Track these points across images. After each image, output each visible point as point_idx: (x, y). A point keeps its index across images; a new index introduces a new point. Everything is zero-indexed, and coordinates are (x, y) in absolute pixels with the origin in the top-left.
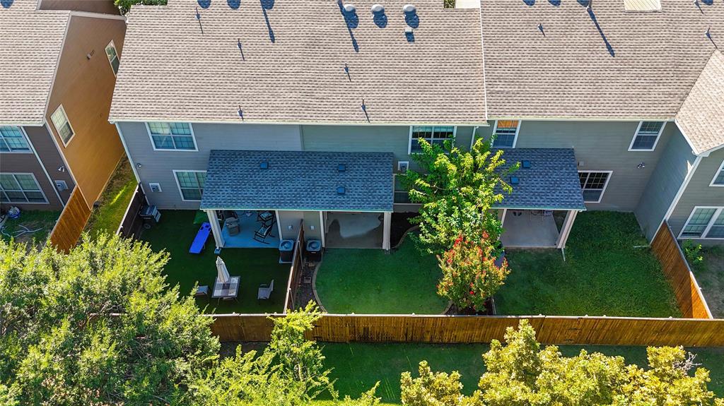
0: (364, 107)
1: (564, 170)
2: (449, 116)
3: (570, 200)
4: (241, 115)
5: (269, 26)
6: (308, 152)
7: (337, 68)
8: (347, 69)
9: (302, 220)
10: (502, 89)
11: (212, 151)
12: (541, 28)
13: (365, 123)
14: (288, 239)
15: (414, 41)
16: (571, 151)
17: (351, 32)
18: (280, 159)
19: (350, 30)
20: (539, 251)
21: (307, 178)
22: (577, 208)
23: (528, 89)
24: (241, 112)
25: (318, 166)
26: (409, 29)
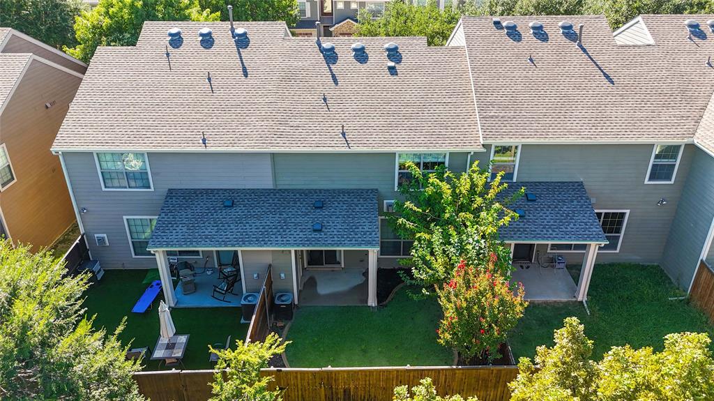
0: (343, 134)
1: (575, 203)
2: (440, 142)
3: (587, 232)
4: (204, 143)
5: (242, 63)
6: (280, 190)
8: (325, 99)
9: (270, 265)
10: (496, 114)
11: (169, 190)
12: (531, 60)
13: (345, 150)
14: (253, 292)
15: (397, 74)
16: (581, 184)
17: (330, 68)
19: (329, 66)
20: (556, 305)
21: (278, 215)
22: (597, 240)
23: (525, 114)
24: (204, 140)
25: (291, 202)
26: (392, 64)
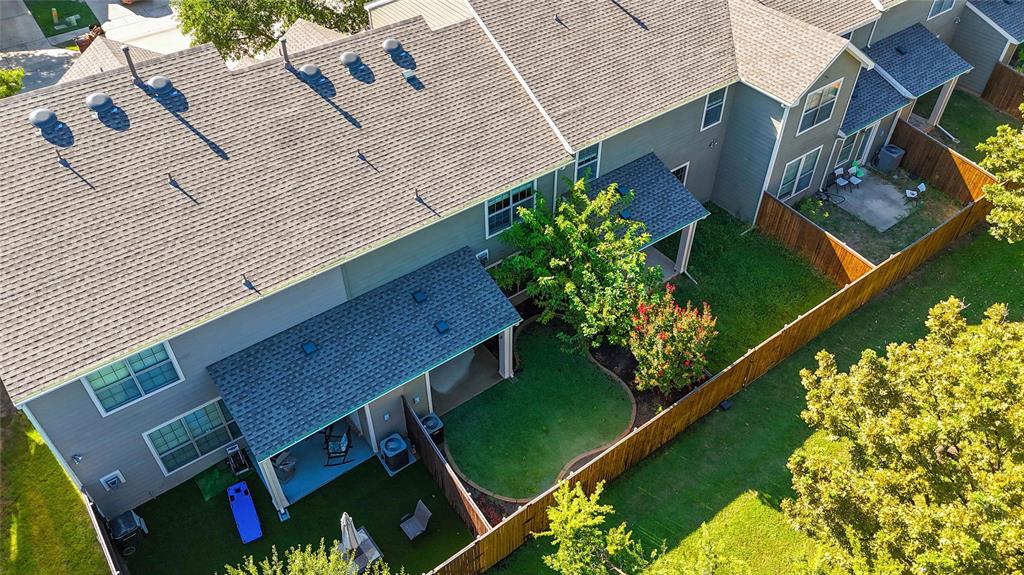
0: (419, 199)
1: (661, 181)
2: (528, 168)
3: (689, 211)
4: (252, 288)
5: (202, 137)
6: (357, 298)
7: (348, 160)
8: (362, 157)
9: (403, 397)
10: (566, 110)
11: (209, 368)
12: (558, 20)
13: (435, 220)
15: (423, 87)
17: (333, 104)
18: (326, 327)
19: (329, 101)
21: (384, 335)
22: (701, 216)
23: (592, 99)
24: (248, 284)
25: (385, 309)
26: (408, 73)
